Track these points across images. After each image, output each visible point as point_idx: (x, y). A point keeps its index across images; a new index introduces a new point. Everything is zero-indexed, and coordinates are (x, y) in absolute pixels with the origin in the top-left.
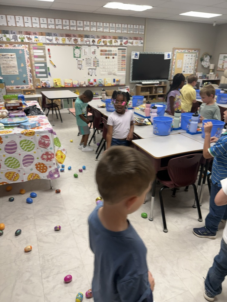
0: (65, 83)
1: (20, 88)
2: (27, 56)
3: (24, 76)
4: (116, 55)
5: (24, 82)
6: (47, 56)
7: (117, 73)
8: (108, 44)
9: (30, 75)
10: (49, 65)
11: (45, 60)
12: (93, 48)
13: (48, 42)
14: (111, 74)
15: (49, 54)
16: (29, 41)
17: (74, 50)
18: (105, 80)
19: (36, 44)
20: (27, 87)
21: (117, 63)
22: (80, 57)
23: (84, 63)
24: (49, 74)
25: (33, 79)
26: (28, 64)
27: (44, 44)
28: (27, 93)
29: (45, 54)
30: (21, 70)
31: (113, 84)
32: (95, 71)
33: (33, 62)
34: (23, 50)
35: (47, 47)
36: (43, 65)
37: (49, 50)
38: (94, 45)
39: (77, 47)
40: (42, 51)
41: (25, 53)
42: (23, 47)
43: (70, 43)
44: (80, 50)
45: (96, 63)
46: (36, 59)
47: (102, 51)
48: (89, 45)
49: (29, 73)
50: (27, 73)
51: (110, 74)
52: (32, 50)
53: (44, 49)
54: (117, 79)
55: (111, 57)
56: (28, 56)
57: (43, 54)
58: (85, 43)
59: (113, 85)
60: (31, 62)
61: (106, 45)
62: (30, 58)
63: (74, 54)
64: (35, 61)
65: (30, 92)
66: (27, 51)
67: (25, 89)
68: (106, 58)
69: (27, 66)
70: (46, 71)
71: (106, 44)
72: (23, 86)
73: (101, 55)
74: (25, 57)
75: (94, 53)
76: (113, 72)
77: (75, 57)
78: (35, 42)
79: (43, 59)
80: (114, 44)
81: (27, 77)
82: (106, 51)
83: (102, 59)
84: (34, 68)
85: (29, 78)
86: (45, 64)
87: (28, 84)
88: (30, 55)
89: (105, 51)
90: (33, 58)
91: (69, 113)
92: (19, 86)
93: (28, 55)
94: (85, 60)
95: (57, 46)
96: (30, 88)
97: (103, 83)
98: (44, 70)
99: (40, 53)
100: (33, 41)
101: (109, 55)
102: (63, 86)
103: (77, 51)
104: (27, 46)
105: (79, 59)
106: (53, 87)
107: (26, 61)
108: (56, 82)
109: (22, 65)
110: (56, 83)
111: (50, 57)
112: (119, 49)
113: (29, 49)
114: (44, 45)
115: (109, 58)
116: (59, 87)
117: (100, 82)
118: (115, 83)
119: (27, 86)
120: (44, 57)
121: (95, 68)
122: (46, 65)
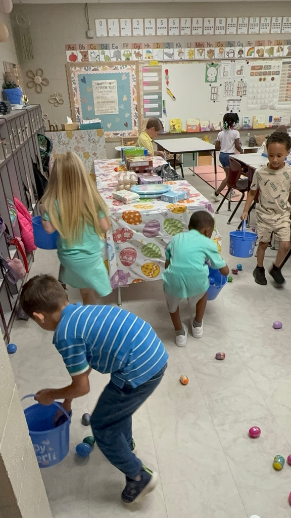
0: (188, 126)
1: (119, 135)
2: (133, 84)
3: (127, 115)
4: (277, 73)
5: (126, 125)
6: (164, 81)
7: (277, 106)
8: (266, 55)
9: (136, 113)
10: (165, 97)
11: (160, 88)
12: (238, 65)
13: (166, 58)
14: (266, 108)
15: (167, 79)
16: (137, 60)
17: (207, 69)
18: (254, 118)
19: (148, 62)
20: (129, 134)
21: (279, 88)
22: (215, 81)
23: (221, 91)
24: (165, 111)
25: (139, 120)
26: (133, 96)
27: (160, 62)
28: (129, 143)
29: (160, 79)
30: (122, 107)
31: (268, 124)
32: (238, 104)
33: (142, 93)
34: (127, 75)
35: (164, 67)
36: (156, 97)
37: (167, 71)
38: (241, 58)
39: (213, 64)
40: (156, 74)
41: (131, 78)
42: (129, 69)
43: (202, 58)
44: (217, 69)
45: (242, 90)
46: (146, 88)
47: (253, 68)
48: (233, 60)
49: (134, 111)
50: (131, 110)
51: (263, 108)
52: (140, 74)
53: (159, 71)
54: (275, 115)
55: (269, 78)
56: (135, 83)
57: (157, 79)
58: (226, 57)
59: (268, 126)
60: (138, 93)
61: (262, 57)
62: (137, 87)
63: (207, 77)
64: (144, 91)
65: (133, 142)
66: (133, 75)
67: (127, 136)
68: (260, 80)
69: (132, 99)
70: (160, 106)
71: (263, 55)
72: (124, 131)
73: (252, 74)
74: (130, 85)
75: (240, 72)
76: (271, 104)
77: (207, 81)
78: (147, 59)
79: (156, 88)
80: (276, 54)
81: (130, 116)
82: (261, 67)
83: (252, 82)
84: (142, 103)
85: (133, 118)
86: (160, 94)
87: (131, 129)
88: (138, 81)
89: (259, 68)
90: (141, 86)
91: (193, 175)
92: (118, 132)
93: (135, 81)
94: (223, 85)
95: (180, 64)
96: (134, 135)
97: (250, 124)
98: (156, 106)
99: (152, 77)
100: (144, 59)
101: (265, 74)
102: (185, 131)
103: (212, 70)
104: (134, 67)
105: (213, 84)
106: (168, 132)
107: (131, 92)
108: (174, 124)
109: (125, 99)
110: (174, 126)
111: (168, 83)
112: (284, 63)
113: (137, 72)
114: (162, 64)
115: (264, 79)
116: (178, 132)
117: (246, 122)
118: (272, 124)
119: (130, 131)
120: (159, 84)
121: (239, 98)
122: (160, 97)
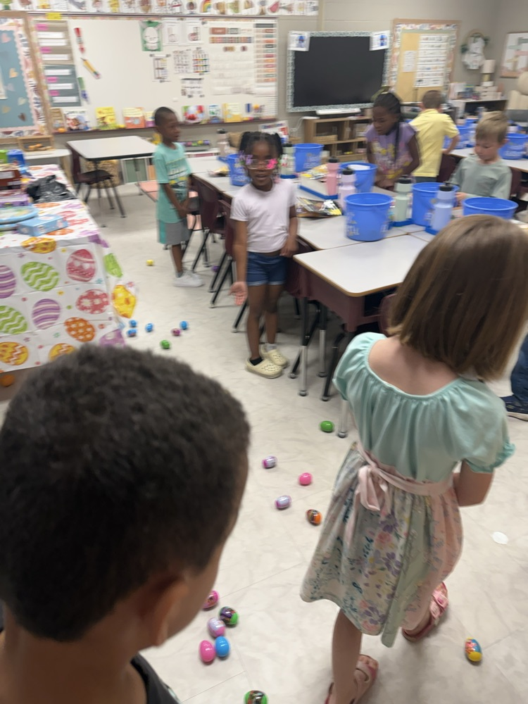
0: (128, 119)
1: (12, 135)
2: (23, 50)
3: (22, 101)
4: (248, 40)
5: (23, 117)
6: (76, 47)
7: (256, 90)
8: (230, 12)
9: (35, 99)
10: (82, 72)
11: (72, 59)
12: (192, 25)
13: (74, 9)
14: (239, 93)
15: (80, 43)
16: (23, 9)
17: (143, 29)
18: (225, 106)
19: (43, 14)
20: (32, 131)
21: (252, 62)
22: (158, 50)
23: (170, 64)
24: (85, 96)
25: (45, 110)
26: (27, 71)
27: (64, 15)
28: (32, 147)
29: (69, 43)
30: (11, 88)
31: (247, 116)
32: (198, 85)
33: (41, 66)
34: (10, 33)
35: (73, 23)
36: (66, 72)
37: (78, 30)
38: (192, 16)
39: (150, 22)
40: (59, 35)
41: (17, 40)
42: (11, 24)
43: (132, 11)
44: (158, 30)
45: (201, 64)
46: (49, 58)
47: (214, 31)
48: (181, 17)
49: (33, 96)
50: (26, 94)
51: (237, 91)
52: (34, 33)
53: (64, 29)
54: (255, 103)
55: (238, 46)
56: (26, 49)
57: (62, 43)
58: (170, 12)
59: (245, 119)
60: (35, 65)
61: (223, 16)
62: (31, 54)
63: (145, 42)
64: (45, 62)
65: (38, 145)
66: (21, 36)
67: (27, 136)
68: (226, 49)
69: (24, 74)
70: (76, 86)
71: (223, 13)
72: (20, 129)
73: (213, 41)
74: (18, 52)
75: (194, 36)
76: (245, 86)
77: (146, 49)
78: (41, 10)
79: (63, 57)
80: (244, 12)
81: (27, 104)
82: (224, 31)
83: (214, 52)
84: (44, 82)
85: (33, 106)
86: (72, 67)
87: (33, 125)
88: (30, 44)
89: (220, 31)
90: (38, 54)
91: (141, 195)
92: (10, 129)
93: (25, 45)
94: (172, 54)
95: (98, 21)
96: (38, 134)
97: (220, 115)
98: (69, 86)
99: (53, 39)
100: (35, 9)
101: (232, 40)
102: (122, 126)
103: (151, 31)
104: (21, 21)
105: (157, 54)
106: (95, 128)
107: (22, 63)
108: (103, 116)
109: (13, 74)
110: (103, 118)
111: (82, 50)
112: (258, 25)
113: (27, 30)
114: (66, 19)
115: (231, 49)
116: (111, 129)
117: (213, 113)
118: (251, 115)
119: (30, 128)
120: (67, 50)
121: (197, 76)
122: (74, 73)
